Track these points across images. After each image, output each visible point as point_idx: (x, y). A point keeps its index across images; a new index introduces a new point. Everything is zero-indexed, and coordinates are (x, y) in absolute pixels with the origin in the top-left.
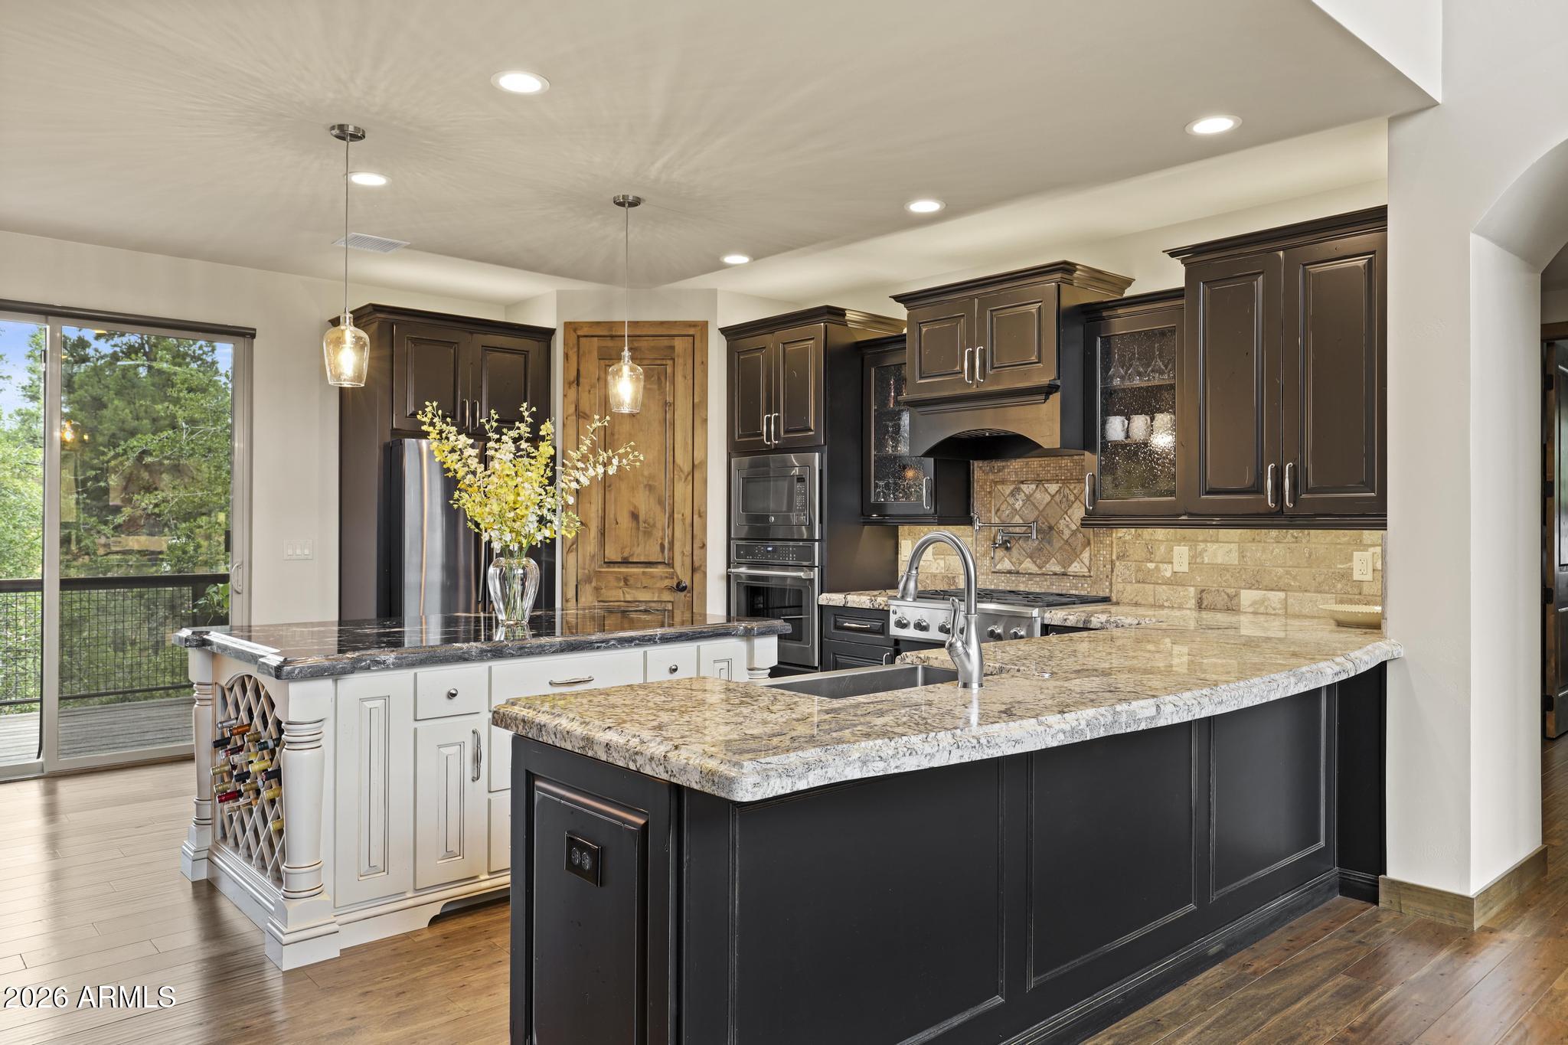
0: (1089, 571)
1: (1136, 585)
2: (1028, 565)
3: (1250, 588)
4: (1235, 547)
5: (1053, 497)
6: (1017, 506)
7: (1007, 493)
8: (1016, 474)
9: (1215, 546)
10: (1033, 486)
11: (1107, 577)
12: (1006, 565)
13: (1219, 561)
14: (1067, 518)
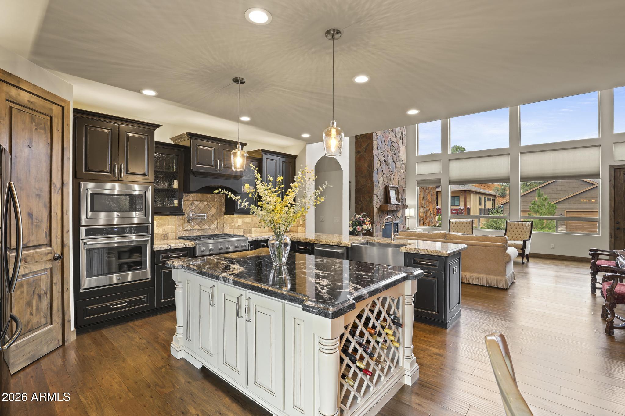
0: (217, 227)
1: (229, 230)
2: (197, 227)
3: (254, 228)
4: (251, 218)
5: (205, 206)
6: (193, 209)
7: (189, 204)
8: (192, 198)
9: (247, 218)
10: (199, 202)
11: (222, 228)
12: (189, 228)
13: (248, 222)
14: (210, 212)
